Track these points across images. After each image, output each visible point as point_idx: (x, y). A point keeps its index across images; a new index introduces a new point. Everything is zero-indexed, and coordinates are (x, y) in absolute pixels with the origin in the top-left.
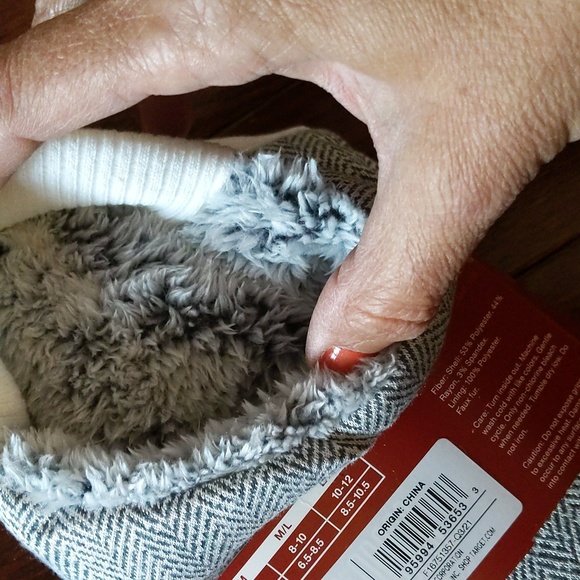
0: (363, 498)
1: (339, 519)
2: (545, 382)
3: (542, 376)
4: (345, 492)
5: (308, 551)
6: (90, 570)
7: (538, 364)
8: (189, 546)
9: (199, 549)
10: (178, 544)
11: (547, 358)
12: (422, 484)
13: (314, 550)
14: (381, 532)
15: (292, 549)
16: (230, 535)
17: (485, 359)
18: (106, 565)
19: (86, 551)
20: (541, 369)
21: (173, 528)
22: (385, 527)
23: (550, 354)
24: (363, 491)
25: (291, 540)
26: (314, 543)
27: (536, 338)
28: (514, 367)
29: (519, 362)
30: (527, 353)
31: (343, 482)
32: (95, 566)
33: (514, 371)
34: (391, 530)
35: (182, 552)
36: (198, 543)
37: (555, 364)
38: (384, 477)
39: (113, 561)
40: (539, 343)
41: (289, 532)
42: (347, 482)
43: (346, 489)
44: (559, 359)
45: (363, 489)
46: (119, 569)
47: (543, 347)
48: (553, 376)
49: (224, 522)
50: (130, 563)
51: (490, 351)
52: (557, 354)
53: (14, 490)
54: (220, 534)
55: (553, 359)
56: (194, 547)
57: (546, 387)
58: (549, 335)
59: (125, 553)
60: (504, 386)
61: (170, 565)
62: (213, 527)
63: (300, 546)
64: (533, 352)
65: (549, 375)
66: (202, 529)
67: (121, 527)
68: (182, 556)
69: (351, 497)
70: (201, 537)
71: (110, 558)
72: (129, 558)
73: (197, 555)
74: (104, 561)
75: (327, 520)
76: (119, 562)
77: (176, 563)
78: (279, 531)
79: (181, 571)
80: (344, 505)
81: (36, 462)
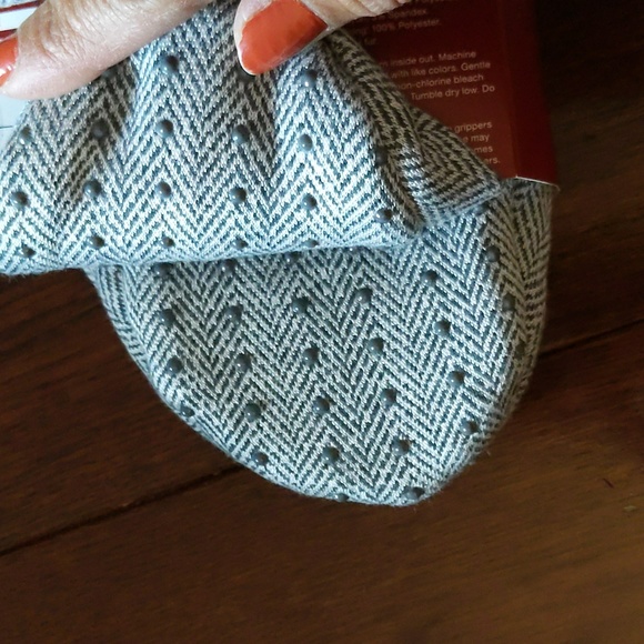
2: (440, 94)
3: (443, 88)
7: (449, 75)
11: (464, 79)
17: (407, 25)
20: (448, 81)
23: (471, 79)
27: (473, 54)
28: (426, 55)
29: (436, 57)
30: (450, 57)
33: (422, 60)
37: (466, 91)
40: (470, 61)
44: (474, 91)
47: (471, 67)
48: (453, 97)
51: (420, 24)
52: (478, 85)
55: (470, 85)
57: (436, 99)
58: (488, 65)
60: (401, 62)
64: (458, 63)
65: (450, 93)
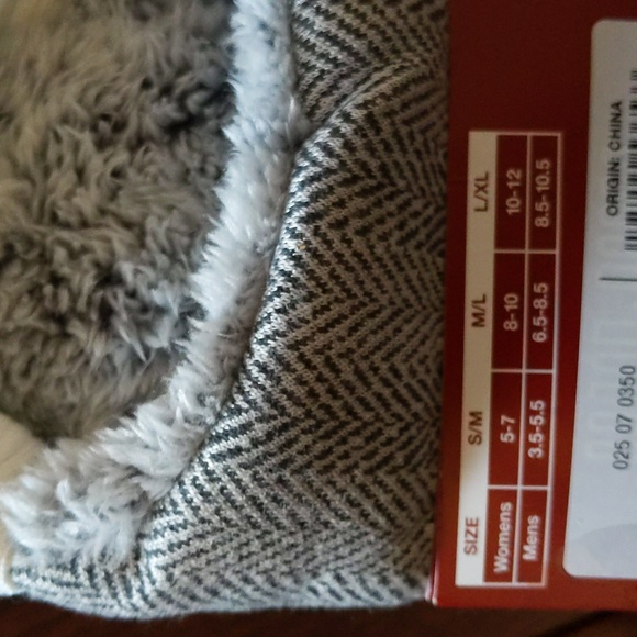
0: (553, 184)
1: (543, 238)
4: (522, 196)
5: (534, 312)
6: (246, 572)
8: (320, 414)
9: (336, 405)
10: (303, 425)
12: (617, 105)
13: (541, 304)
14: (613, 210)
15: (511, 325)
16: (350, 351)
18: (256, 545)
19: (212, 556)
21: (275, 412)
22: (612, 200)
24: (546, 176)
25: (500, 314)
26: (533, 296)
31: (510, 185)
32: (245, 563)
34: (623, 197)
35: (321, 432)
36: (325, 398)
38: (559, 135)
39: (259, 533)
41: (489, 307)
42: (514, 179)
43: (521, 191)
45: (543, 172)
46: (276, 535)
49: (321, 339)
50: (281, 515)
53: (60, 561)
54: (336, 360)
56: (327, 408)
59: (260, 507)
61: (326, 462)
62: (318, 360)
63: (519, 314)
66: (310, 376)
67: (219, 479)
68: (327, 436)
69: (536, 197)
70: (320, 388)
71: (252, 533)
72: (272, 507)
73: (342, 415)
74: (247, 544)
75: (527, 251)
76: (265, 525)
77: (329, 451)
78: (475, 315)
79: (346, 455)
80: (535, 214)
81: (56, 504)
